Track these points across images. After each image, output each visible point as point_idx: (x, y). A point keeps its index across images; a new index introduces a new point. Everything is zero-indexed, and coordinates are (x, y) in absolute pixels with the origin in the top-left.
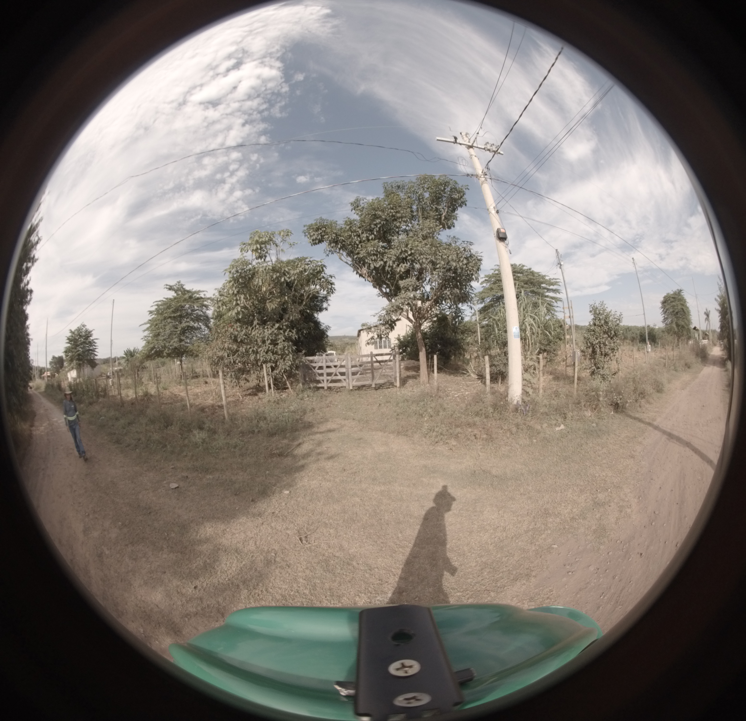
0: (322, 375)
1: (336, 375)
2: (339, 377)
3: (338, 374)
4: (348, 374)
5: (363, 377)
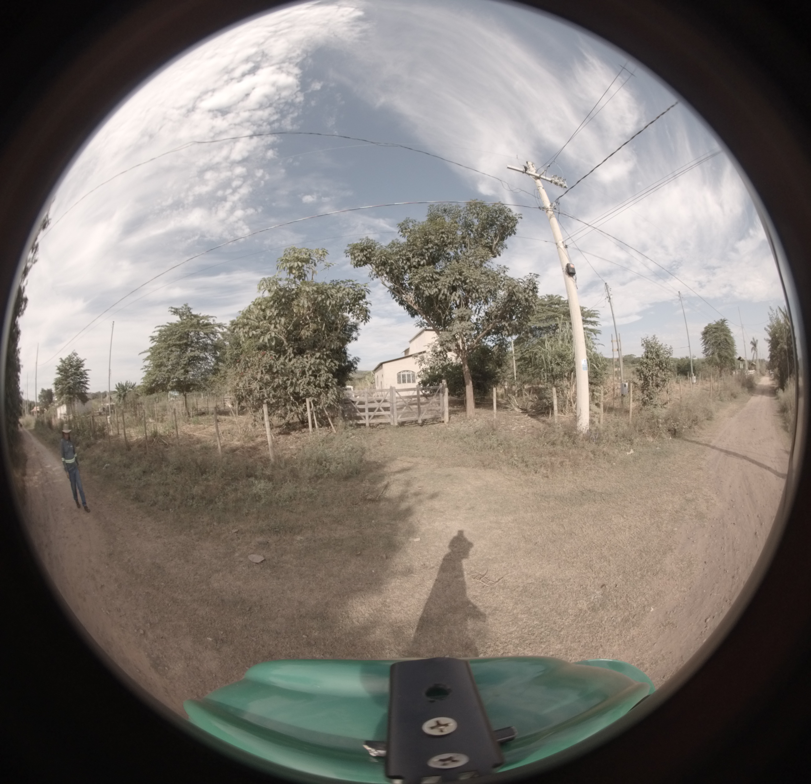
0: (363, 410)
1: (379, 410)
2: (383, 413)
3: (381, 409)
4: (393, 409)
5: (409, 413)
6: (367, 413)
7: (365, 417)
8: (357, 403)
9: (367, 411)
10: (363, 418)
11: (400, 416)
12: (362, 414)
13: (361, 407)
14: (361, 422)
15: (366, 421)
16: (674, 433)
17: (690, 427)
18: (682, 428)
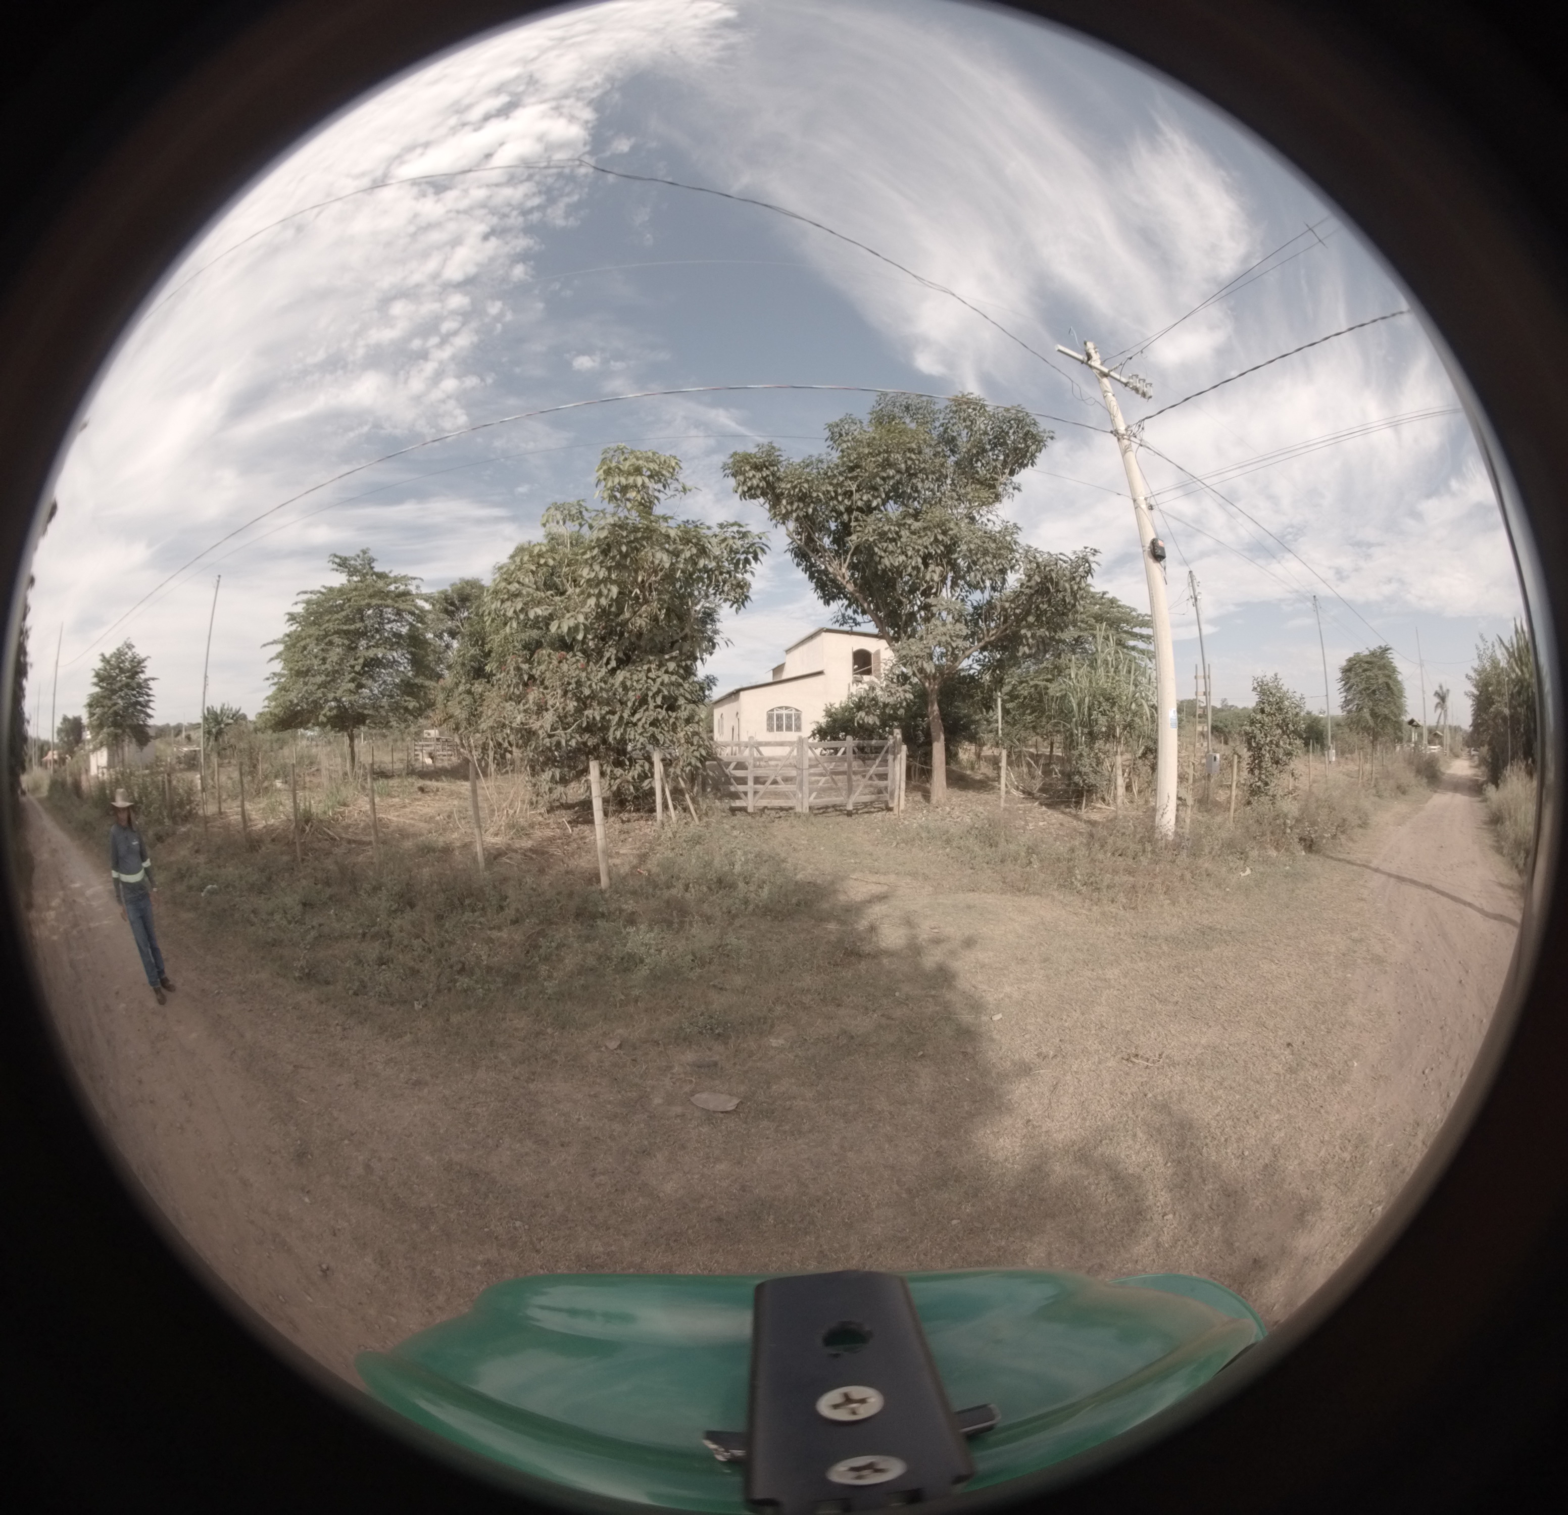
1: (775, 782)
4: (802, 781)
5: (831, 789)
6: (750, 786)
7: (746, 793)
8: (732, 766)
9: (750, 782)
10: (742, 795)
11: (814, 794)
12: (741, 788)
13: (739, 773)
14: (738, 803)
15: (750, 803)
16: (1310, 845)
17: (1334, 837)
18: (1322, 837)
